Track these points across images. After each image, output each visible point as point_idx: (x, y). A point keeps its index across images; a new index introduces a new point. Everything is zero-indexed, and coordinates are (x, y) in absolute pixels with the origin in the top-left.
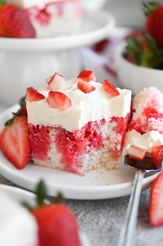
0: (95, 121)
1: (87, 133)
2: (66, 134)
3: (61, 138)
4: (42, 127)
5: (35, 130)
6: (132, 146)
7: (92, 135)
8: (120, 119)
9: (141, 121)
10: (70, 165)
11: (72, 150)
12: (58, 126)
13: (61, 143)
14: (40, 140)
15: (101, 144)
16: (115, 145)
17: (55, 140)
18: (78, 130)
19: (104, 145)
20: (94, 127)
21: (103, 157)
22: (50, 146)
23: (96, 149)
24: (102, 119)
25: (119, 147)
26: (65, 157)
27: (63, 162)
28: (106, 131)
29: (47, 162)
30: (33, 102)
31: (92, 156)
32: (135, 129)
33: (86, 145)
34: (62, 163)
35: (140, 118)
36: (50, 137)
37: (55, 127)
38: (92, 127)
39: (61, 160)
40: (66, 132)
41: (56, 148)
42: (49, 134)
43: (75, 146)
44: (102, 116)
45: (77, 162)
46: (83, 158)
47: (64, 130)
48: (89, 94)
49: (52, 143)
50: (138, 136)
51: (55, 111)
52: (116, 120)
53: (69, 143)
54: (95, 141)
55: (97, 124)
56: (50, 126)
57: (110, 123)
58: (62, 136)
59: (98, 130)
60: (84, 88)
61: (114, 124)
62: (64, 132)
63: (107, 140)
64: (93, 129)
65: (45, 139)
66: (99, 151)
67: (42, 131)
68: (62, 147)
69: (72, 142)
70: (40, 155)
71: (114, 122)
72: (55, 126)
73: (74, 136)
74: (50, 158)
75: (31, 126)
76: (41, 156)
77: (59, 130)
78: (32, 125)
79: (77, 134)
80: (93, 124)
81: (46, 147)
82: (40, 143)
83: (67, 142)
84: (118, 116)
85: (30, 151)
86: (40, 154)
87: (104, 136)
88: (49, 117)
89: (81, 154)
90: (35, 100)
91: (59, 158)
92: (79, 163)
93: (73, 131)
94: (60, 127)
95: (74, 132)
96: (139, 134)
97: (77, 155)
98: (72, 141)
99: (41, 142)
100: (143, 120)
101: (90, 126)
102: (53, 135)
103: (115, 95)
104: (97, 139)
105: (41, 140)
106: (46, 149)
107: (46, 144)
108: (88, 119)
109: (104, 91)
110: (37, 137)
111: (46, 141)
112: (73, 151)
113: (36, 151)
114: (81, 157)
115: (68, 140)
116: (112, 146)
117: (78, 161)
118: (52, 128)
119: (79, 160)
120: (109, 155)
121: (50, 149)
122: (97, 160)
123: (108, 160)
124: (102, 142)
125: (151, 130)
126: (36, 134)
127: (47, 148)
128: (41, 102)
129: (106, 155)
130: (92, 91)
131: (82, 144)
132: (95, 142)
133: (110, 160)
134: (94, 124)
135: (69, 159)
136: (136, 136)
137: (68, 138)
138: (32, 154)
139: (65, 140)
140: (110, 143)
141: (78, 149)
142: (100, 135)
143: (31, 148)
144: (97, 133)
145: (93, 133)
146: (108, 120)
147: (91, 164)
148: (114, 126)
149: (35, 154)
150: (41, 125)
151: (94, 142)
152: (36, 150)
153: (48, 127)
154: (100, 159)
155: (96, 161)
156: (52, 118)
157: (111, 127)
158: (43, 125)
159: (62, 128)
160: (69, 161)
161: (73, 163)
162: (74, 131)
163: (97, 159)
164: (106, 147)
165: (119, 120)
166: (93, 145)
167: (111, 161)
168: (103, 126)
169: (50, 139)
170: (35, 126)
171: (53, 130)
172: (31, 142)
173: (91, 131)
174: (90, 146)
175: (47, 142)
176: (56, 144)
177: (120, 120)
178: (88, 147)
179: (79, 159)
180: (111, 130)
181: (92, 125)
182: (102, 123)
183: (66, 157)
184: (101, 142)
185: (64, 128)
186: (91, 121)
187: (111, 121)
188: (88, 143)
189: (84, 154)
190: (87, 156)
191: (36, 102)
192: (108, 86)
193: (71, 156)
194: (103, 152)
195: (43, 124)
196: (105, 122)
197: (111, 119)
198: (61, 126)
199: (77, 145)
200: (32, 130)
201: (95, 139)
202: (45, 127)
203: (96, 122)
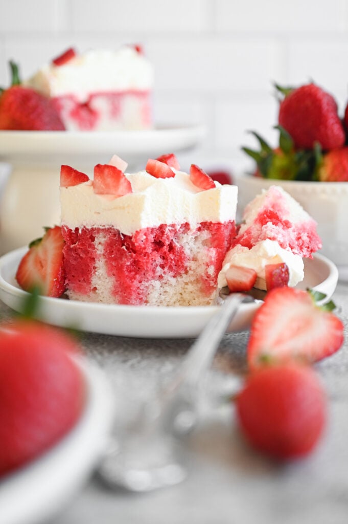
0: (172, 223)
1: (158, 244)
2: (121, 238)
3: (112, 247)
4: (83, 230)
5: (72, 238)
6: (233, 267)
7: (166, 249)
8: (214, 224)
9: (252, 231)
10: (127, 298)
11: (130, 272)
12: (108, 225)
13: (113, 256)
14: (79, 255)
15: (183, 266)
16: (206, 267)
17: (103, 251)
18: (140, 230)
19: (188, 269)
20: (169, 234)
21: (186, 290)
22: (96, 265)
23: (174, 275)
24: (184, 223)
25: (211, 270)
26: (119, 282)
27: (116, 292)
28: (191, 244)
29: (91, 295)
30: (71, 188)
31: (166, 286)
32: (241, 244)
33: (157, 266)
34: (115, 296)
35: (251, 227)
36: (96, 247)
37: (103, 228)
38: (166, 233)
39: (113, 289)
40: (121, 235)
41: (105, 267)
42: (94, 243)
43: (136, 263)
44: (185, 218)
45: (139, 294)
46: (151, 287)
47: (117, 233)
48: (163, 179)
49: (98, 258)
50: (244, 251)
51: (104, 201)
52: (209, 228)
53: (126, 257)
54: (171, 258)
55: (176, 230)
56: (95, 228)
57: (199, 233)
58: (115, 245)
59: (178, 242)
60: (156, 170)
61: (206, 235)
62: (117, 235)
63: (193, 260)
64: (168, 238)
65: (87, 252)
66: (179, 279)
67: (83, 239)
68: (114, 264)
69: (130, 254)
70: (80, 283)
71: (206, 230)
72: (104, 226)
73: (134, 241)
74: (95, 289)
75: (66, 230)
76: (80, 285)
77: (110, 232)
78: (67, 228)
79: (138, 238)
80: (169, 230)
81: (89, 266)
82: (79, 260)
83: (122, 254)
84: (211, 220)
85: (63, 275)
86: (80, 281)
87: (187, 252)
88: (95, 213)
89: (146, 280)
90: (74, 185)
91: (109, 287)
92: (143, 295)
93: (132, 233)
94: (111, 228)
95: (134, 235)
96: (246, 249)
97: (140, 282)
98: (131, 252)
99: (81, 258)
100: (255, 229)
101: (163, 233)
102: (100, 244)
103: (207, 187)
104: (175, 257)
105: (81, 255)
106: (89, 271)
107: (89, 261)
108: (159, 220)
109: (192, 184)
110: (75, 250)
111: (89, 255)
112: (133, 273)
113: (73, 276)
114: (147, 284)
115: (123, 250)
116: (201, 271)
117: (141, 291)
118: (98, 230)
119: (143, 290)
120: (196, 288)
121: (96, 270)
122: (175, 294)
123: (194, 296)
124: (184, 262)
125: (265, 240)
126: (74, 245)
127: (91, 269)
128: (83, 187)
129: (190, 288)
130: (168, 177)
131: (148, 261)
132: (172, 260)
133: (198, 297)
134: (170, 228)
135: (125, 285)
136: (240, 251)
137: (124, 247)
138: (67, 282)
139: (119, 250)
140: (198, 266)
141: (141, 271)
142: (180, 250)
143: (64, 271)
144: (176, 246)
145: (169, 245)
146: (194, 226)
147: (164, 300)
148: (205, 239)
149: (72, 283)
150: (82, 227)
151: (169, 261)
152: (73, 274)
153: (93, 229)
154: (181, 294)
155: (172, 297)
156: (99, 213)
157: (199, 239)
158: (85, 227)
159: (114, 229)
160: (126, 290)
161: (133, 292)
162: (134, 232)
163: (175, 292)
164: (191, 272)
165: (214, 227)
166: (168, 266)
167: (200, 298)
168: (186, 234)
169: (96, 252)
170: (71, 230)
171: (101, 234)
172: (64, 260)
173: (165, 240)
174: (162, 267)
175: (90, 257)
176: (105, 260)
177: (216, 227)
178: (159, 269)
179: (141, 288)
180: (201, 245)
181: (167, 230)
182: (184, 231)
183: (121, 283)
184: (182, 263)
185: (118, 228)
186: (164, 223)
187: (199, 229)
188: (159, 261)
189: (153, 281)
190: (157, 283)
191: (75, 187)
192: (197, 174)
193: (128, 281)
194: (185, 281)
195: (85, 224)
196: (189, 229)
197: (200, 225)
198: (113, 226)
199: (140, 261)
200: (68, 238)
201: (171, 256)
202: (88, 229)
203: (173, 226)
